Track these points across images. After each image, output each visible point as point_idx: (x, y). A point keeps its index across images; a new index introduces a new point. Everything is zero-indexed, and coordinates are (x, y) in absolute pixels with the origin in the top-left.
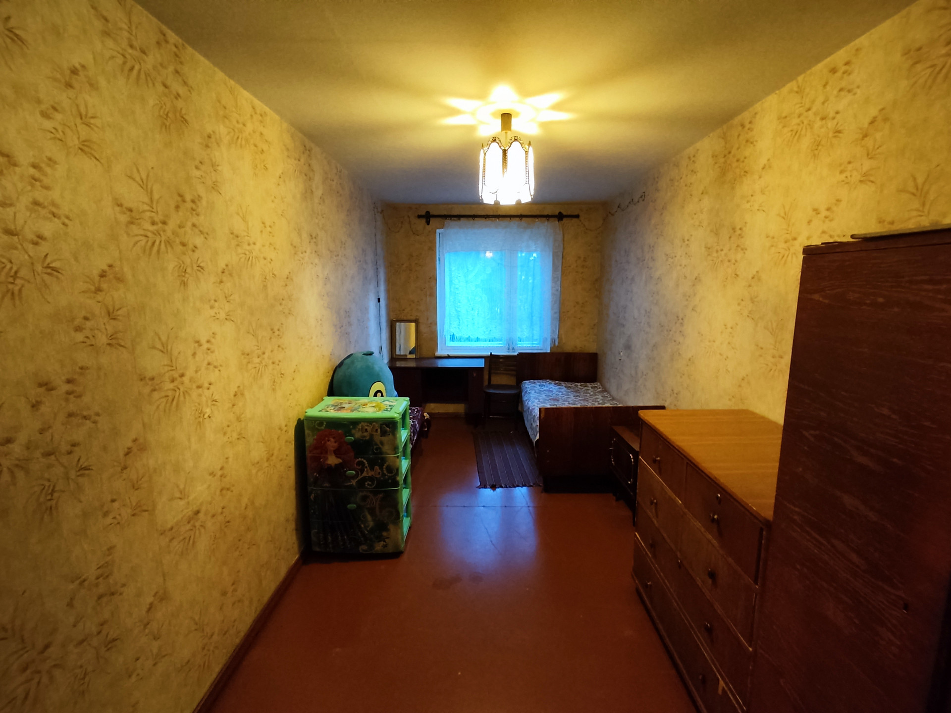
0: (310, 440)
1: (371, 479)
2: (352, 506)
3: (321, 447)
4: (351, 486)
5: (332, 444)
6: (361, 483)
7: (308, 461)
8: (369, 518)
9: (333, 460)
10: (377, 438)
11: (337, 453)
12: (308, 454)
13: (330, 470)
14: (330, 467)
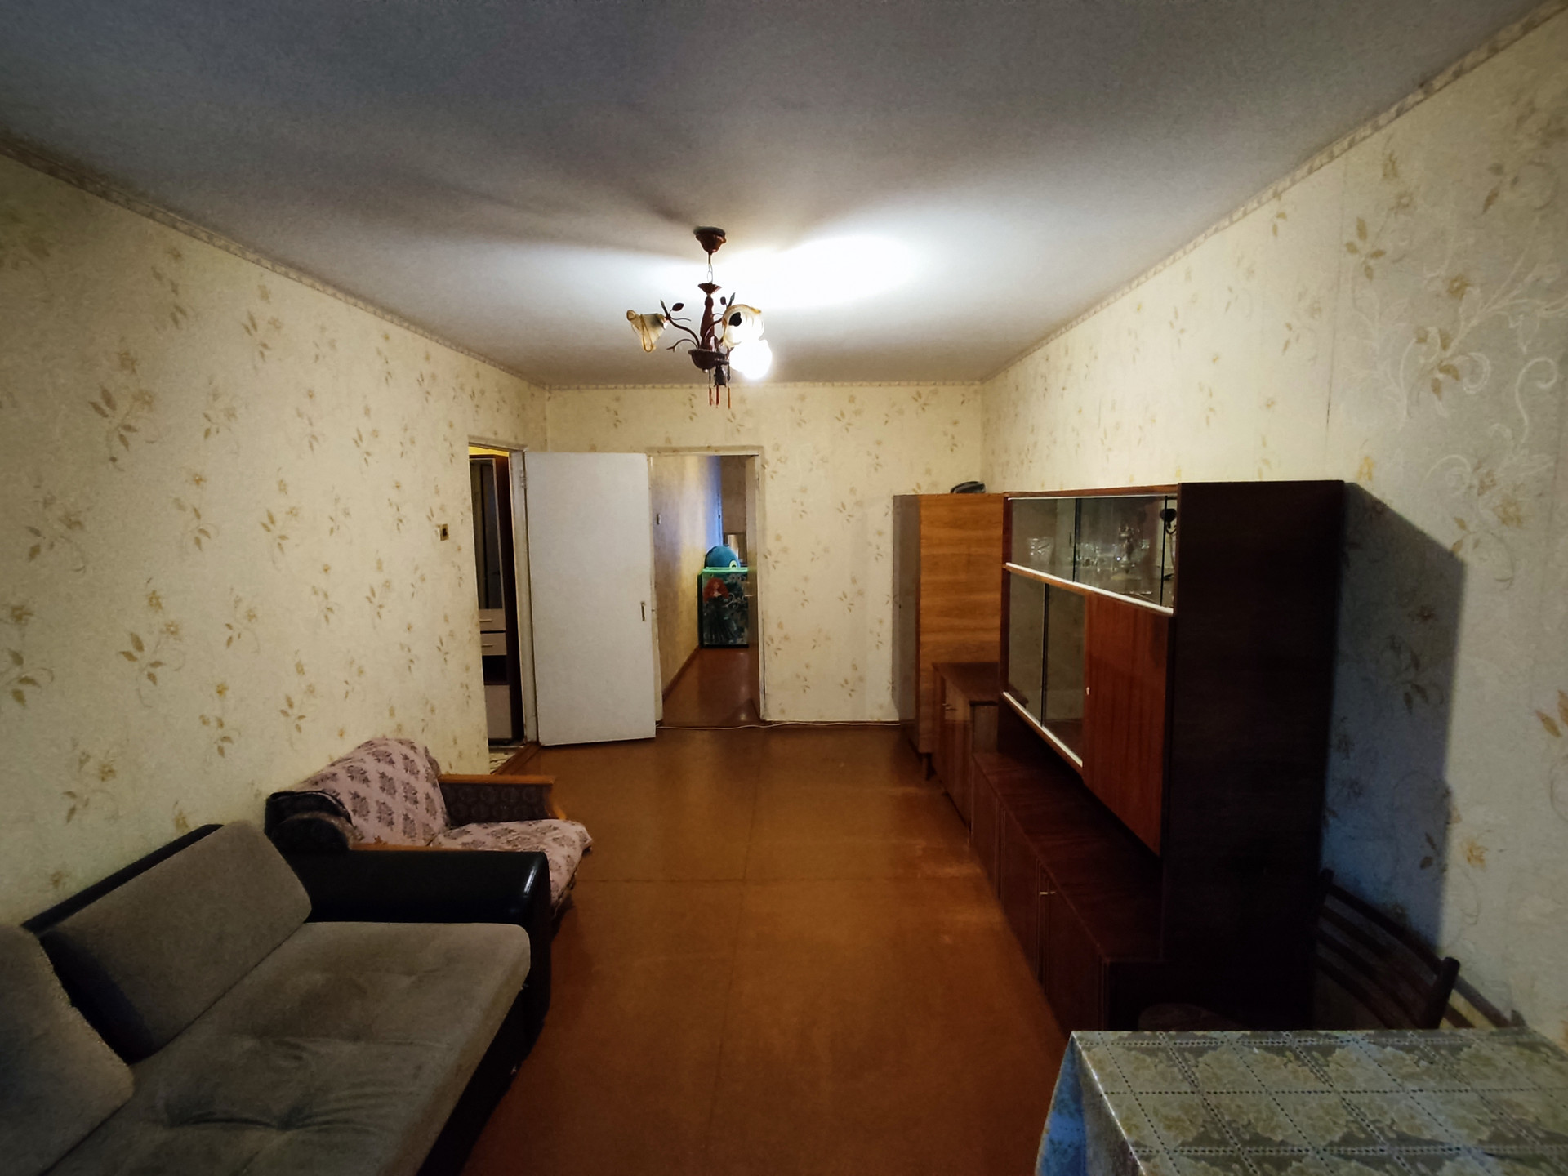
0: (705, 583)
1: (736, 604)
2: (726, 618)
3: (710, 588)
4: (725, 608)
5: (717, 586)
6: (731, 606)
7: (704, 595)
8: (734, 625)
9: (716, 594)
10: (739, 582)
11: (719, 590)
12: (703, 591)
13: (715, 599)
14: (715, 597)
